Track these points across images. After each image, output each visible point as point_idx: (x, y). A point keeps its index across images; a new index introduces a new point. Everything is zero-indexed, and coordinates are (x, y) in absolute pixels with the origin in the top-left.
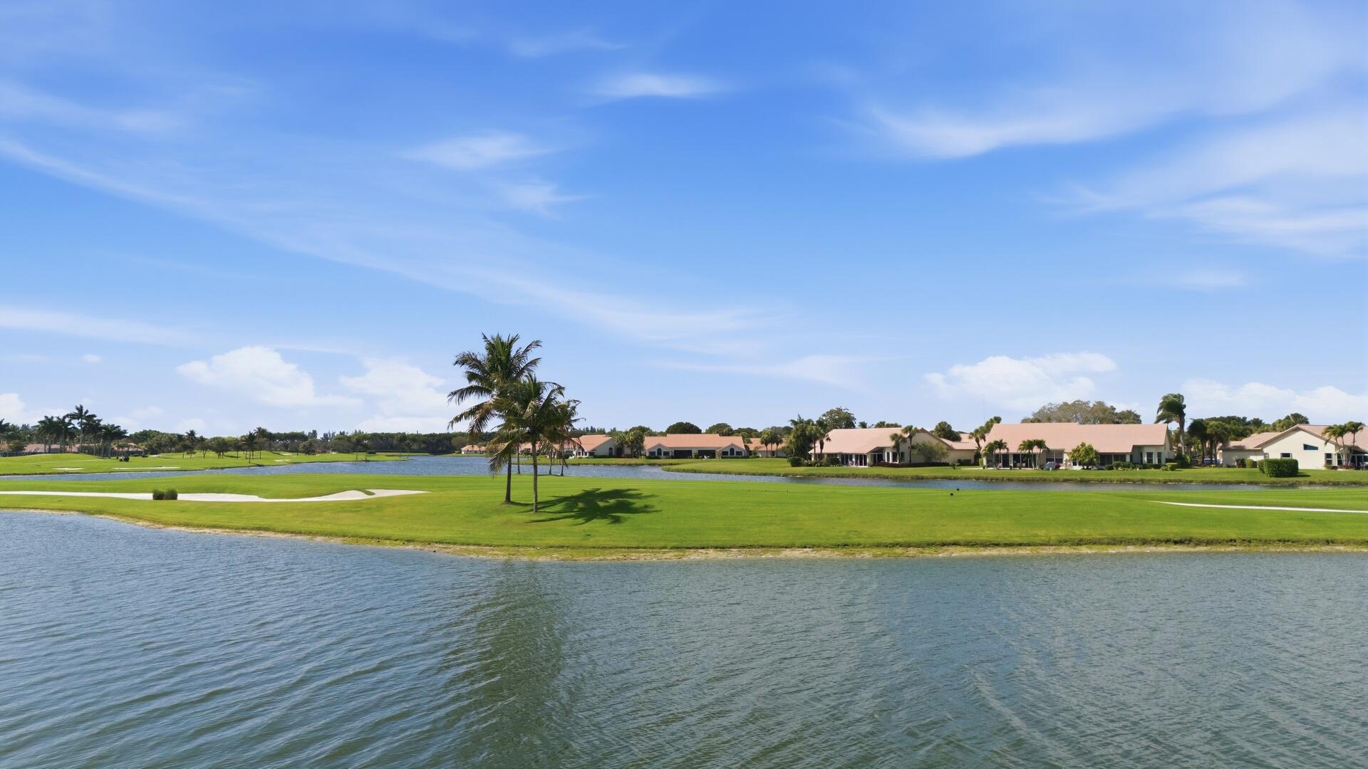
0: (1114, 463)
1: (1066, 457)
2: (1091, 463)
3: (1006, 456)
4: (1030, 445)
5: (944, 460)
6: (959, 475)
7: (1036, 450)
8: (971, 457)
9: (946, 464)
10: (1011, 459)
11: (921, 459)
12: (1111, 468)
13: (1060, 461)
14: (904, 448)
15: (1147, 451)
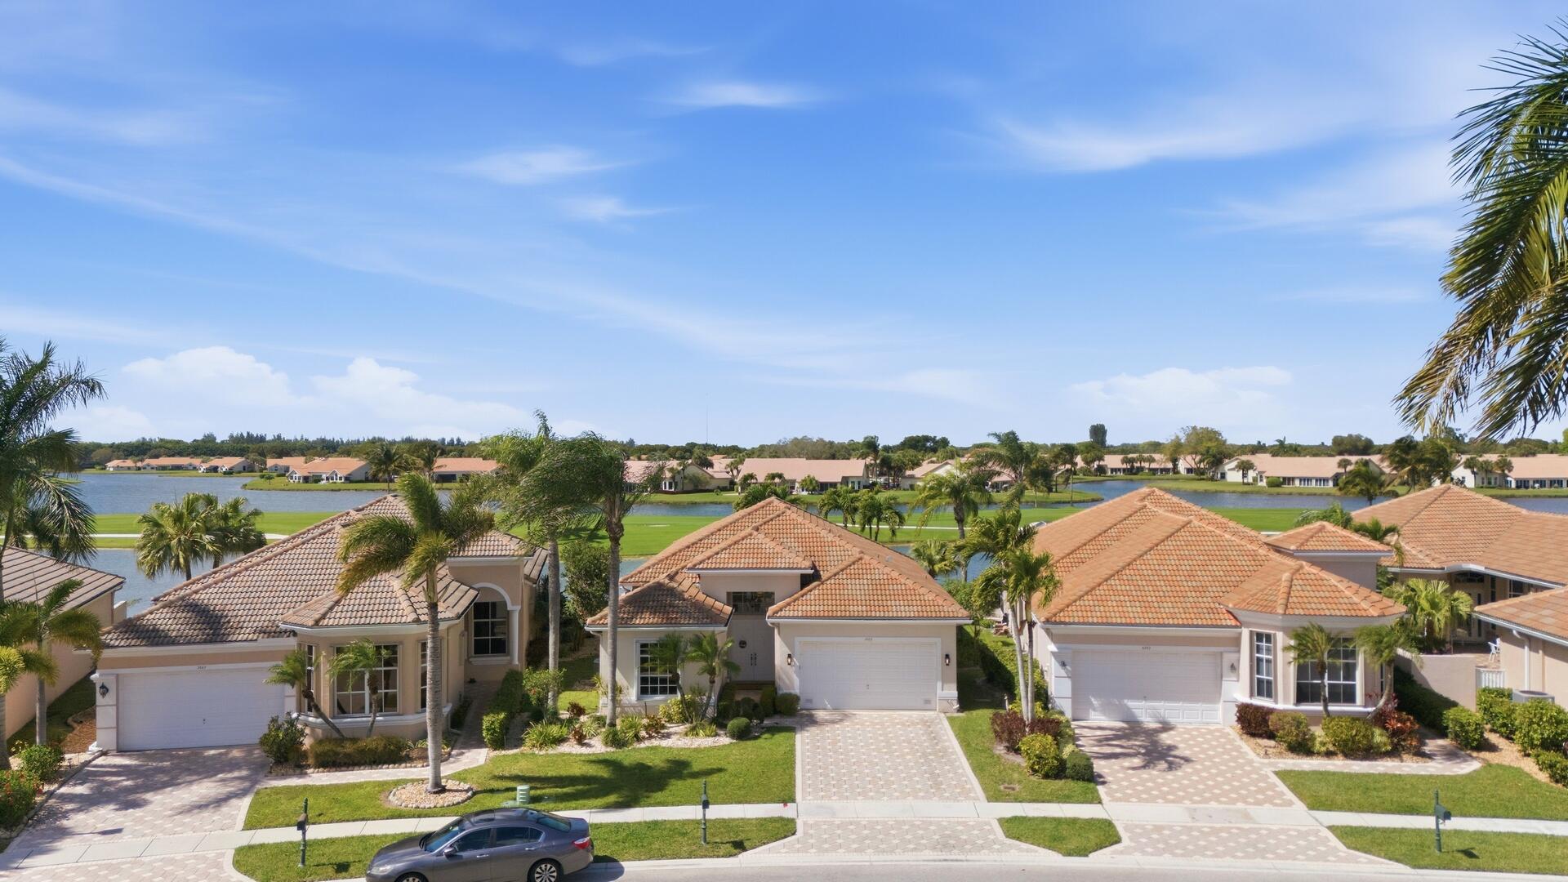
1: (797, 485)
2: (814, 490)
3: (755, 485)
4: (773, 477)
5: (707, 488)
6: (723, 501)
7: (777, 480)
8: (727, 484)
9: (711, 491)
11: (690, 487)
12: (826, 494)
13: (793, 488)
14: (678, 478)
15: (851, 480)
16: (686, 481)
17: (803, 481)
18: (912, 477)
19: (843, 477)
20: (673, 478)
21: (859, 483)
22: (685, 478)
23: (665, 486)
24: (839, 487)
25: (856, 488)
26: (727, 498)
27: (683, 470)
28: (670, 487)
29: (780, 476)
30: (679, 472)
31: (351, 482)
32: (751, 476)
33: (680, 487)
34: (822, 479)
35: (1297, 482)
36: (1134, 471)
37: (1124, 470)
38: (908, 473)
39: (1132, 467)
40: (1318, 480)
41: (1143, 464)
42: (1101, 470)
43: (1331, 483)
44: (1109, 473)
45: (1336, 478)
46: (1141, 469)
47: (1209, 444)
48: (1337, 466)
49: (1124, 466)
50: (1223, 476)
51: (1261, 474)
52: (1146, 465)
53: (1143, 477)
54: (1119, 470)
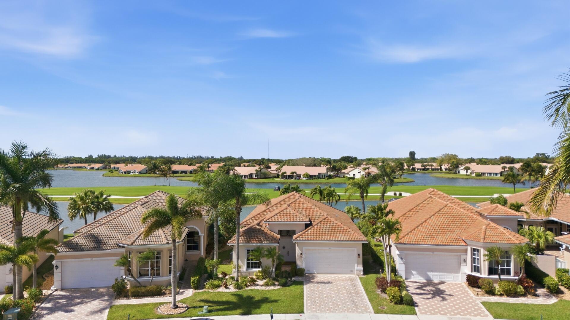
0: (314, 178)
1: (302, 176)
2: (308, 178)
3: (286, 176)
4: (293, 173)
5: (269, 177)
6: (275, 182)
8: (276, 175)
9: (271, 178)
10: (288, 177)
11: (263, 176)
12: (313, 179)
13: (300, 177)
14: (258, 173)
15: (321, 174)
16: (262, 174)
17: (304, 174)
18: (344, 173)
19: (319, 173)
20: (257, 173)
21: (324, 175)
22: (261, 173)
23: (254, 176)
24: (317, 176)
25: (323, 177)
26: (276, 181)
27: (260, 170)
28: (256, 177)
29: (295, 173)
30: (259, 171)
31: (141, 174)
32: (285, 173)
33: (259, 177)
34: (311, 174)
35: (486, 175)
36: (426, 170)
37: (422, 169)
38: (343, 171)
39: (425, 168)
40: (495, 174)
41: (429, 167)
42: (414, 169)
43: (499, 175)
44: (416, 170)
45: (501, 174)
46: (428, 169)
47: (454, 160)
48: (501, 169)
49: (422, 168)
50: (459, 172)
51: (473, 171)
52: (430, 167)
53: (429, 172)
54: (420, 169)
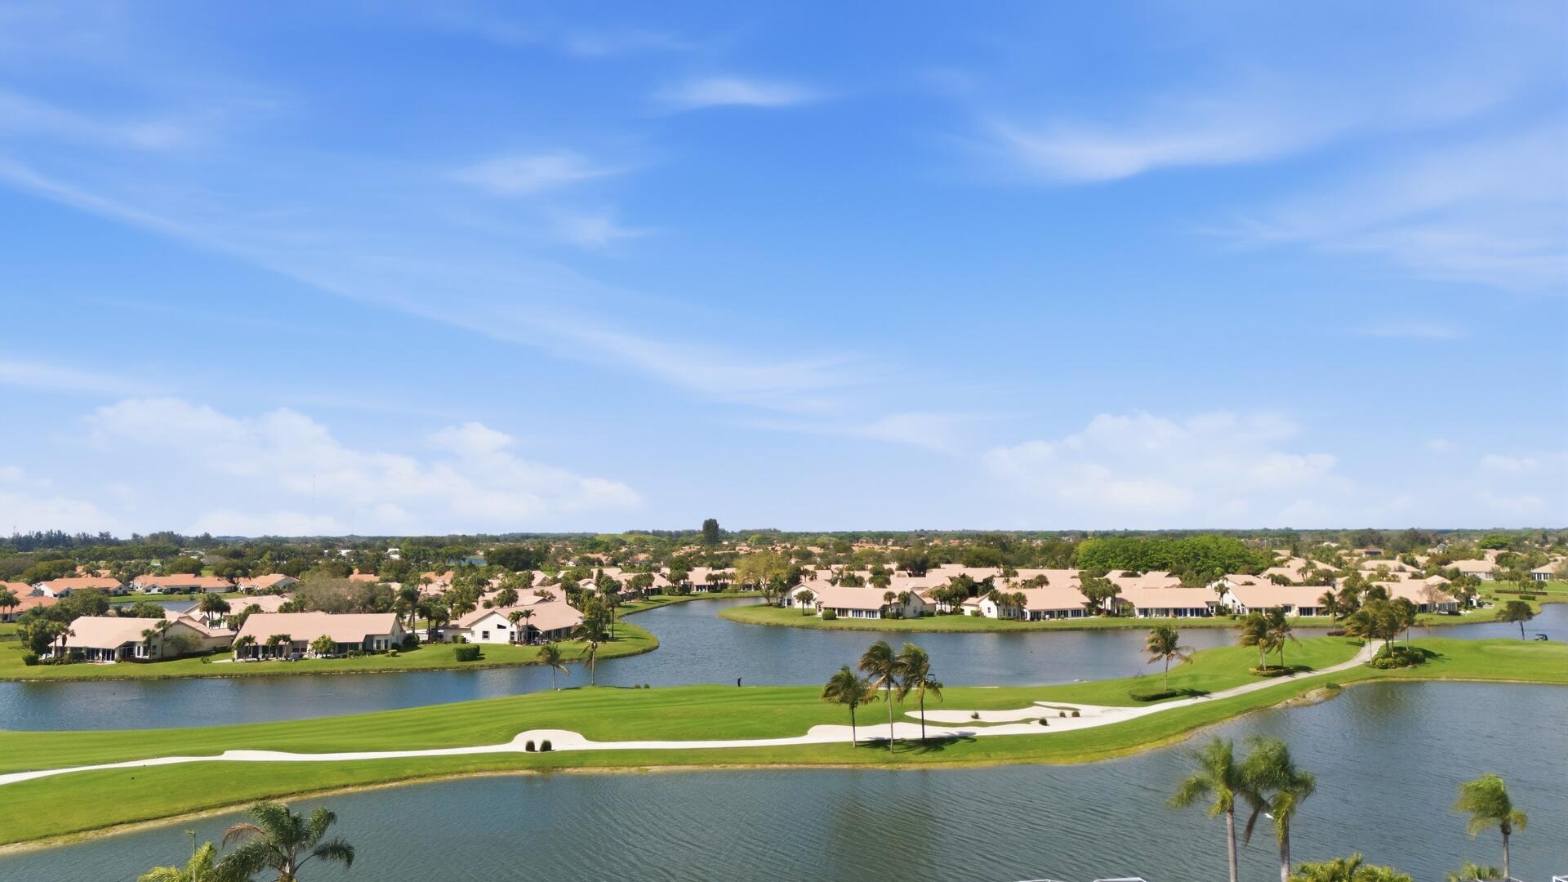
0: (349, 651)
1: (309, 647)
2: (327, 652)
3: (256, 648)
4: (277, 638)
7: (282, 643)
10: (260, 651)
11: (173, 652)
12: (345, 657)
13: (304, 650)
14: (154, 642)
15: (376, 638)
16: (167, 646)
17: (317, 642)
18: (456, 627)
19: (367, 637)
20: (148, 642)
21: (386, 641)
22: (165, 640)
23: (138, 653)
24: (360, 647)
25: (383, 647)
27: (164, 631)
28: (145, 654)
29: (286, 638)
32: (249, 639)
33: (158, 652)
34: (338, 639)
35: (850, 613)
36: (718, 588)
37: (709, 586)
38: (452, 622)
39: (716, 584)
40: (869, 612)
41: (726, 581)
42: (686, 589)
43: (879, 615)
44: (694, 591)
45: (883, 610)
46: (724, 586)
47: (778, 571)
48: (882, 598)
49: (709, 583)
51: (820, 603)
52: (730, 582)
53: (726, 595)
54: (704, 587)
